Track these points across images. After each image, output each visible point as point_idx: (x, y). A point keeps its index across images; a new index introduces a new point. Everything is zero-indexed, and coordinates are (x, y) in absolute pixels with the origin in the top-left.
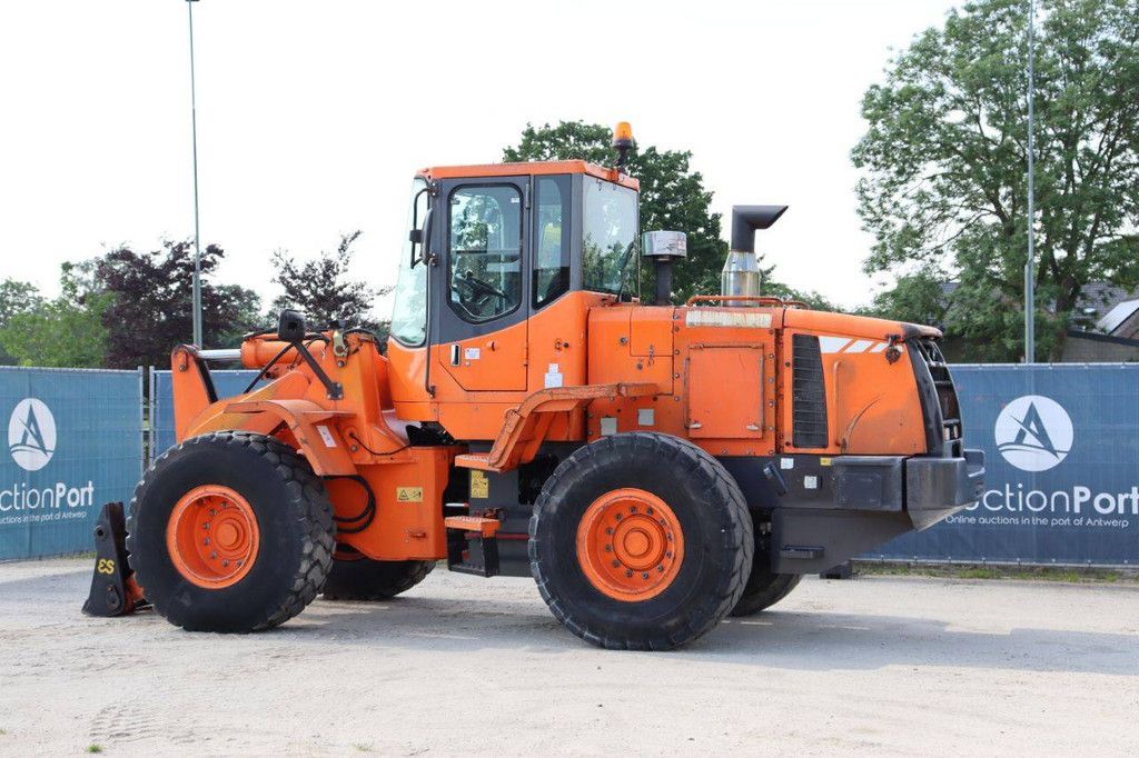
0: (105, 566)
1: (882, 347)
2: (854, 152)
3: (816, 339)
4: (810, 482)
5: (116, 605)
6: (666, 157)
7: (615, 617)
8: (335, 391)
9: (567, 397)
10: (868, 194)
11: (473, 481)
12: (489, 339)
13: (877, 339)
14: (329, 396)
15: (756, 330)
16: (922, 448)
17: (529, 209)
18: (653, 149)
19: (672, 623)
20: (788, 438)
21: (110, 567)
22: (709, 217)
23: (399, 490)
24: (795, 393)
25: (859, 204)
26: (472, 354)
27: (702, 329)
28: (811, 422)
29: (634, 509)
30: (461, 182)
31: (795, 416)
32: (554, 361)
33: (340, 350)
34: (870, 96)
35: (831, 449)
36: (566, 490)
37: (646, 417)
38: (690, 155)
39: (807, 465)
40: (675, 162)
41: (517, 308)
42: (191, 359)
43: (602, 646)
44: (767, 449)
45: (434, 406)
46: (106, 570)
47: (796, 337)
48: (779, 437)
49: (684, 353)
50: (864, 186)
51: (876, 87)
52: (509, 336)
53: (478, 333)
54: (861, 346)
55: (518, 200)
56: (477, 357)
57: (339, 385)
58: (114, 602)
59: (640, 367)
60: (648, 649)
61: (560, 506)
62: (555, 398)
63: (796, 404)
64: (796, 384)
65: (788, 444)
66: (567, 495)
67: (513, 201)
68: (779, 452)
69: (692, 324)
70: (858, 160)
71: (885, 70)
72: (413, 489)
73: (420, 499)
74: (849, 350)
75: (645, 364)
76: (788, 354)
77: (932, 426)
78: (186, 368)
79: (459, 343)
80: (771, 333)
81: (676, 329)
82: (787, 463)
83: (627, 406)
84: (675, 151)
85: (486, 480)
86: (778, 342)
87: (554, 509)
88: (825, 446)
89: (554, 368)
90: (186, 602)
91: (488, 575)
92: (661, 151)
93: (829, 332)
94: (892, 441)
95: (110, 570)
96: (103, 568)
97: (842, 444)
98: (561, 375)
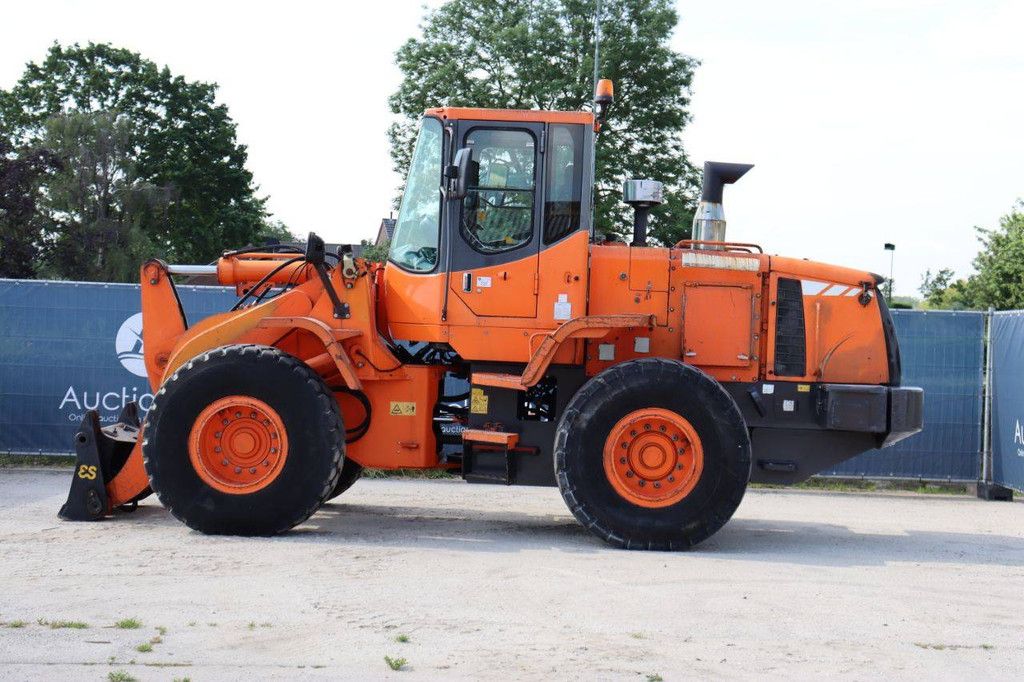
0: (87, 472)
1: (855, 292)
2: (393, 99)
3: (798, 283)
4: (788, 406)
5: (98, 509)
6: (194, 86)
7: (640, 521)
8: (341, 311)
9: (602, 325)
10: (399, 138)
11: (474, 398)
12: (500, 270)
13: (852, 285)
14: (336, 315)
15: (745, 273)
16: (885, 379)
17: (543, 153)
18: (182, 78)
19: (692, 526)
20: (770, 367)
21: (91, 472)
22: (236, 148)
23: (393, 405)
24: (778, 328)
25: (390, 147)
26: (484, 282)
27: (696, 269)
28: (791, 351)
29: (648, 426)
31: (778, 348)
32: (563, 292)
33: (350, 272)
34: (407, 49)
35: (808, 378)
36: (596, 409)
37: (642, 345)
38: (217, 87)
39: (785, 390)
40: (202, 92)
41: (529, 241)
42: (162, 273)
43: (624, 547)
44: (754, 373)
45: (445, 328)
46: (87, 475)
47: (780, 280)
48: (762, 365)
49: (679, 288)
50: (396, 130)
51: (413, 41)
52: (520, 269)
53: (489, 263)
54: (837, 290)
55: (532, 145)
56: (489, 285)
57: (346, 305)
58: (96, 507)
59: (638, 300)
60: (667, 549)
61: (590, 422)
62: (590, 325)
63: (778, 338)
64: (779, 320)
65: (771, 372)
66: (598, 412)
67: (527, 145)
68: (762, 379)
69: (687, 265)
70: (397, 106)
71: (420, 27)
72: (405, 404)
73: (414, 413)
74: (826, 294)
75: (642, 298)
76: (773, 296)
77: (894, 360)
78: (157, 281)
79: (470, 272)
80: (758, 275)
81: (672, 268)
82: (768, 389)
84: (202, 82)
85: (486, 397)
86: (765, 285)
87: (584, 425)
88: (803, 375)
89: (563, 298)
92: (189, 81)
93: (810, 277)
94: (860, 373)
95: (91, 475)
96: (83, 474)
97: (818, 373)
98: (569, 306)
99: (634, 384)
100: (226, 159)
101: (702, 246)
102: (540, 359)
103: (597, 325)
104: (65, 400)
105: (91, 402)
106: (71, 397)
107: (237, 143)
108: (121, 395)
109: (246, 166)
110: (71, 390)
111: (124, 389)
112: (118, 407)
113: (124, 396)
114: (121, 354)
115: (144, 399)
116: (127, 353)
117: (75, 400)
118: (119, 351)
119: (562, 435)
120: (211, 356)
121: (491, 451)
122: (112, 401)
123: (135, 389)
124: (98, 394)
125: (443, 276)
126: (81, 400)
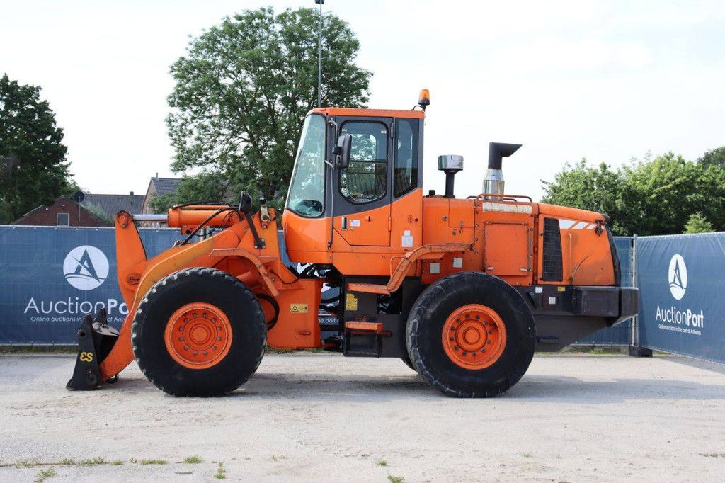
0: (86, 357)
1: (593, 226)
2: (170, 97)
3: (557, 221)
4: (552, 301)
5: (94, 382)
6: (24, 88)
7: (467, 379)
8: (259, 243)
9: (440, 251)
10: (173, 123)
11: (347, 300)
12: (366, 215)
13: (590, 222)
14: (256, 247)
15: (523, 215)
16: (612, 282)
17: (392, 138)
18: (16, 82)
19: (499, 381)
20: (540, 276)
21: (89, 357)
22: (55, 131)
23: (292, 306)
24: (544, 251)
26: (355, 223)
27: (492, 213)
28: (553, 265)
29: (467, 316)
30: (349, 118)
31: (545, 263)
32: (407, 229)
33: (265, 218)
34: (179, 64)
35: (564, 282)
36: (437, 305)
37: (458, 263)
38: (41, 88)
39: (549, 291)
40: (31, 92)
41: (384, 196)
42: (130, 220)
43: (456, 396)
44: (530, 280)
45: (330, 255)
46: (86, 359)
47: (546, 219)
48: (535, 275)
49: (481, 225)
50: (171, 118)
51: (183, 59)
52: (379, 213)
53: (358, 211)
54: (581, 225)
55: (385, 132)
56: (358, 225)
57: (263, 240)
58: (92, 380)
59: (454, 234)
60: (484, 397)
61: (433, 315)
62: (433, 251)
63: (545, 257)
64: (545, 245)
65: (540, 279)
66: (438, 308)
67: (382, 132)
68: (535, 284)
69: (486, 210)
70: (172, 102)
71: (187, 49)
72: (301, 305)
73: (307, 311)
74: (575, 228)
75: (457, 232)
76: (541, 230)
77: (617, 270)
78: (126, 226)
79: (346, 216)
80: (532, 216)
81: (476, 212)
82: (539, 290)
83: (448, 257)
84: (30, 85)
85: (356, 300)
86: (536, 223)
87: (429, 316)
88: (561, 281)
89: (407, 233)
90: (180, 378)
91: (378, 357)
92: (21, 84)
93: (564, 217)
94: (596, 279)
95: (89, 359)
96: (83, 358)
97: (571, 279)
98: (411, 238)
99: (461, 289)
100: (49, 138)
101: (490, 197)
102: (399, 273)
103: (436, 251)
104: (28, 307)
105: (47, 308)
106: (32, 305)
107: (56, 127)
108: (67, 302)
109: (63, 142)
110: (32, 300)
111: (70, 298)
112: (65, 311)
113: (70, 304)
114: (68, 274)
115: (83, 305)
116: (72, 274)
117: (35, 307)
118: (65, 272)
119: (415, 323)
120: (179, 276)
121: (360, 335)
122: (61, 307)
123: (77, 298)
124: (51, 303)
125: (328, 220)
126: (39, 307)
